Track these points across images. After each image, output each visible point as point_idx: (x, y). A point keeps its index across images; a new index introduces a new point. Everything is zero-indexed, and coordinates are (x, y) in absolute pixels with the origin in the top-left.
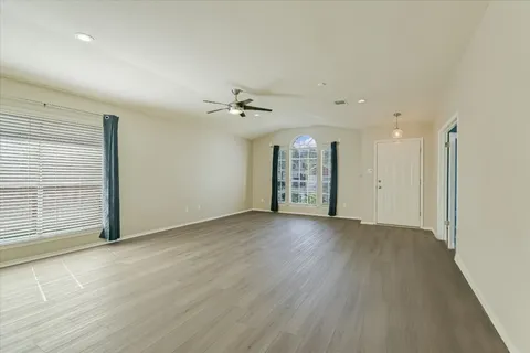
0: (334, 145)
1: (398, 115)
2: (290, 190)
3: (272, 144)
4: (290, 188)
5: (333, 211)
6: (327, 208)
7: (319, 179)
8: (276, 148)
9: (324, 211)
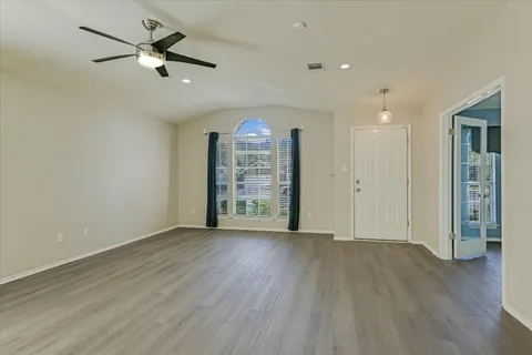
0: (295, 133)
1: (385, 91)
2: (233, 196)
3: (207, 130)
4: (234, 192)
5: (294, 224)
6: (286, 220)
7: (274, 180)
8: (213, 137)
9: (282, 225)
